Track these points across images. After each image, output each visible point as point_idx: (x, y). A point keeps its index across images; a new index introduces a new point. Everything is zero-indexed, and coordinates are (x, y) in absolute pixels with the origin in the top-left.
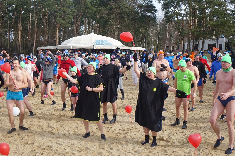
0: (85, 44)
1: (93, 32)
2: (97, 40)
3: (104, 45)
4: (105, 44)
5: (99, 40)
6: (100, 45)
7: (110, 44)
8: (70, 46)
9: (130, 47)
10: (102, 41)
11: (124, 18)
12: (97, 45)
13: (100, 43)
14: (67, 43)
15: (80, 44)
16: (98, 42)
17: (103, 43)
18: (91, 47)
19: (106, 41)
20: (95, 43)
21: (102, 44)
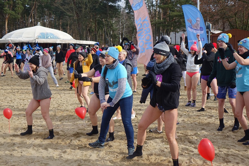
0: (28, 37)
1: (39, 24)
2: (42, 34)
3: (49, 38)
4: (51, 37)
5: (44, 33)
6: (45, 38)
7: (57, 37)
8: (8, 40)
9: (78, 40)
10: (47, 34)
11: (81, 8)
12: (41, 38)
13: (45, 36)
14: (8, 36)
15: (21, 38)
16: (43, 36)
17: (49, 36)
18: (32, 40)
19: (53, 35)
20: (39, 37)
21: (47, 38)
